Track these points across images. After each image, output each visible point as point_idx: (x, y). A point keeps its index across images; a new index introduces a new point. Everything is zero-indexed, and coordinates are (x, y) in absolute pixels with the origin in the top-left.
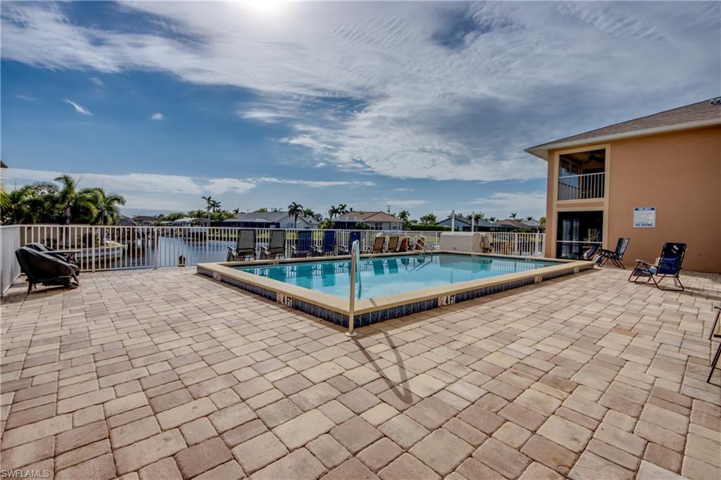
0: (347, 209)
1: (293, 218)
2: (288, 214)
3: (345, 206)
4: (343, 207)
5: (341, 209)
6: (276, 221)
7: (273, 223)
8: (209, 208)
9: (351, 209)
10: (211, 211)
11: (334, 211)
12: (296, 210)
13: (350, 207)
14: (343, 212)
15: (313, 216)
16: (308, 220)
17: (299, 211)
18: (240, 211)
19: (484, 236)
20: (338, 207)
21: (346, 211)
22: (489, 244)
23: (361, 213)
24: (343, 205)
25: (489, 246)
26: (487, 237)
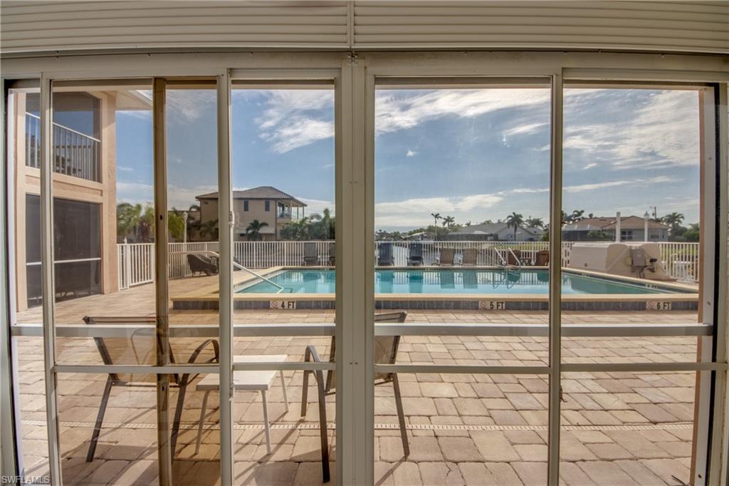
0: (585, 215)
1: (512, 229)
2: (506, 225)
3: (583, 211)
4: (580, 214)
5: (576, 216)
6: (493, 233)
7: (491, 235)
9: (591, 215)
12: (516, 220)
13: (590, 213)
14: (579, 219)
15: (541, 226)
16: (532, 230)
17: (520, 221)
18: (471, 224)
19: (633, 248)
20: (572, 214)
21: (583, 218)
22: (648, 260)
23: (603, 219)
24: (580, 211)
25: (648, 263)
26: (641, 250)
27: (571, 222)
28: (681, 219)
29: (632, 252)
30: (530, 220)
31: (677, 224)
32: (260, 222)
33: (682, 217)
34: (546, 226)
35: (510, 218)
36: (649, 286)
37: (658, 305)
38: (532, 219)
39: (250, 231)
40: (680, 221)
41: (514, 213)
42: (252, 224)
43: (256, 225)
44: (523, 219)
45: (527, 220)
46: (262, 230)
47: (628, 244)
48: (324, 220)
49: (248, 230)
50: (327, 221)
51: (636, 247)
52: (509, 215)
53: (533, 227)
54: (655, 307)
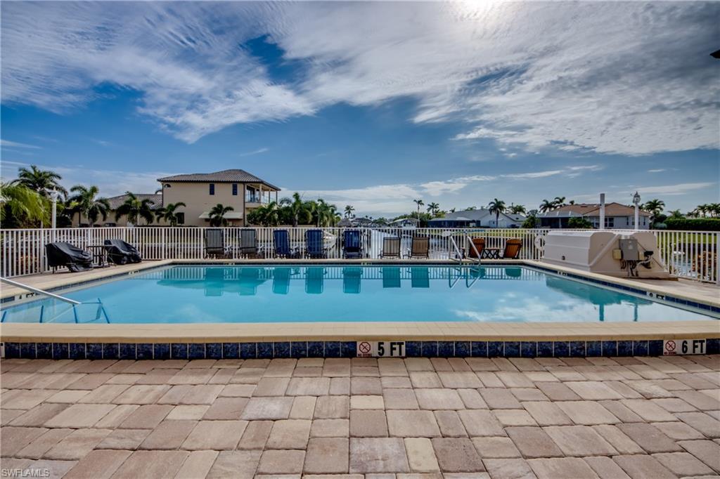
0: (566, 202)
1: (494, 214)
2: (488, 212)
3: (564, 198)
4: (561, 201)
5: (558, 202)
6: (475, 219)
7: (473, 221)
8: (429, 210)
9: (572, 202)
10: (431, 212)
11: (548, 206)
12: (498, 207)
13: (571, 200)
14: (561, 206)
15: (524, 212)
16: (514, 217)
17: (502, 208)
18: (456, 211)
19: (623, 238)
20: (553, 200)
21: (564, 205)
22: (642, 253)
23: (584, 206)
24: (561, 198)
25: (642, 257)
26: (633, 240)
27: (553, 209)
28: (662, 206)
29: (621, 243)
30: (512, 207)
31: (658, 211)
32: (224, 207)
33: (663, 204)
34: (528, 213)
35: (492, 205)
36: (651, 295)
37: (684, 346)
38: (515, 206)
39: (213, 216)
40: (661, 209)
41: (496, 200)
42: (215, 208)
43: (219, 209)
44: (504, 206)
45: (510, 207)
46: (227, 215)
47: (616, 232)
48: (294, 205)
49: (211, 214)
50: (297, 206)
51: (626, 236)
52: (491, 201)
53: (515, 213)
54: (679, 350)
